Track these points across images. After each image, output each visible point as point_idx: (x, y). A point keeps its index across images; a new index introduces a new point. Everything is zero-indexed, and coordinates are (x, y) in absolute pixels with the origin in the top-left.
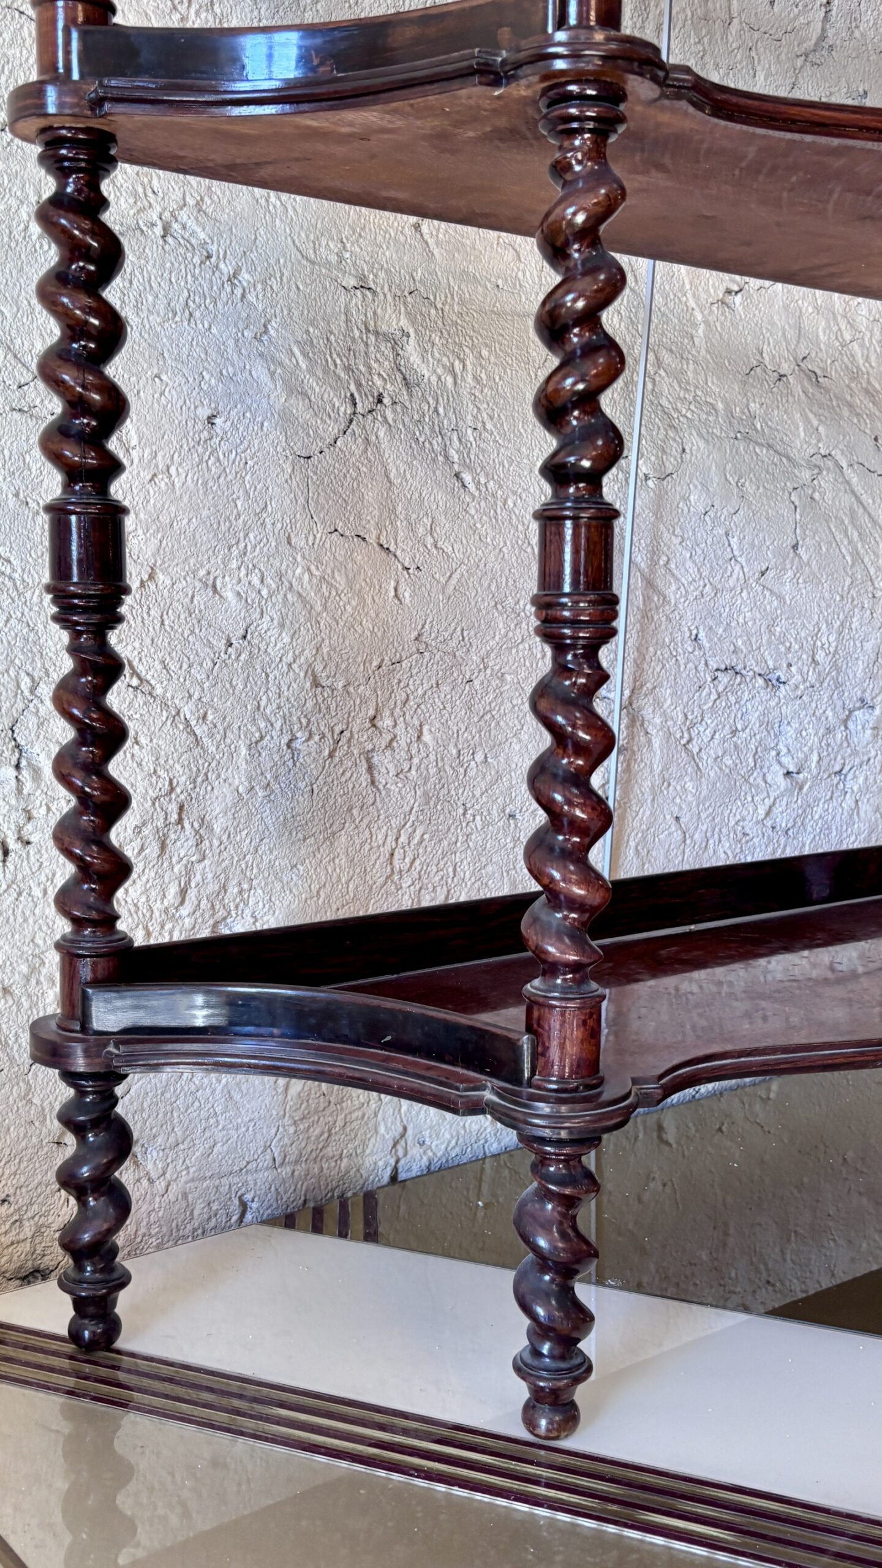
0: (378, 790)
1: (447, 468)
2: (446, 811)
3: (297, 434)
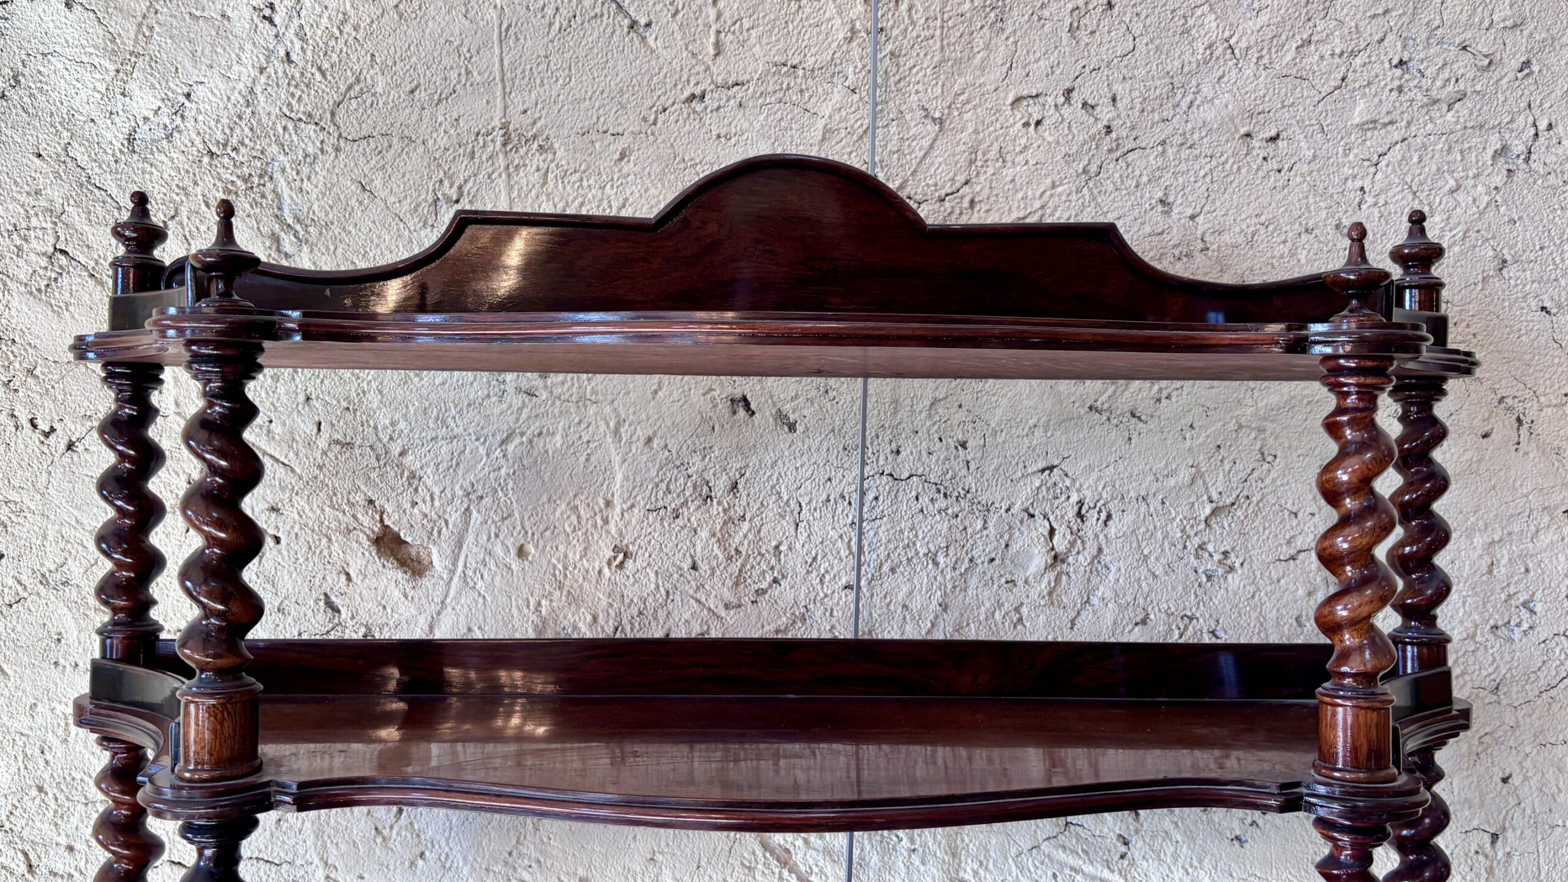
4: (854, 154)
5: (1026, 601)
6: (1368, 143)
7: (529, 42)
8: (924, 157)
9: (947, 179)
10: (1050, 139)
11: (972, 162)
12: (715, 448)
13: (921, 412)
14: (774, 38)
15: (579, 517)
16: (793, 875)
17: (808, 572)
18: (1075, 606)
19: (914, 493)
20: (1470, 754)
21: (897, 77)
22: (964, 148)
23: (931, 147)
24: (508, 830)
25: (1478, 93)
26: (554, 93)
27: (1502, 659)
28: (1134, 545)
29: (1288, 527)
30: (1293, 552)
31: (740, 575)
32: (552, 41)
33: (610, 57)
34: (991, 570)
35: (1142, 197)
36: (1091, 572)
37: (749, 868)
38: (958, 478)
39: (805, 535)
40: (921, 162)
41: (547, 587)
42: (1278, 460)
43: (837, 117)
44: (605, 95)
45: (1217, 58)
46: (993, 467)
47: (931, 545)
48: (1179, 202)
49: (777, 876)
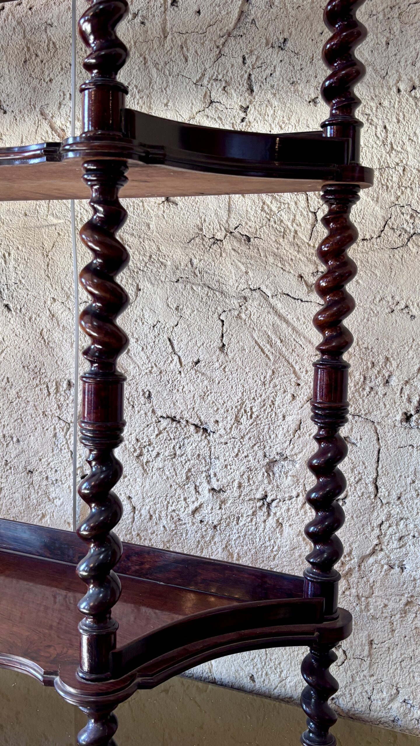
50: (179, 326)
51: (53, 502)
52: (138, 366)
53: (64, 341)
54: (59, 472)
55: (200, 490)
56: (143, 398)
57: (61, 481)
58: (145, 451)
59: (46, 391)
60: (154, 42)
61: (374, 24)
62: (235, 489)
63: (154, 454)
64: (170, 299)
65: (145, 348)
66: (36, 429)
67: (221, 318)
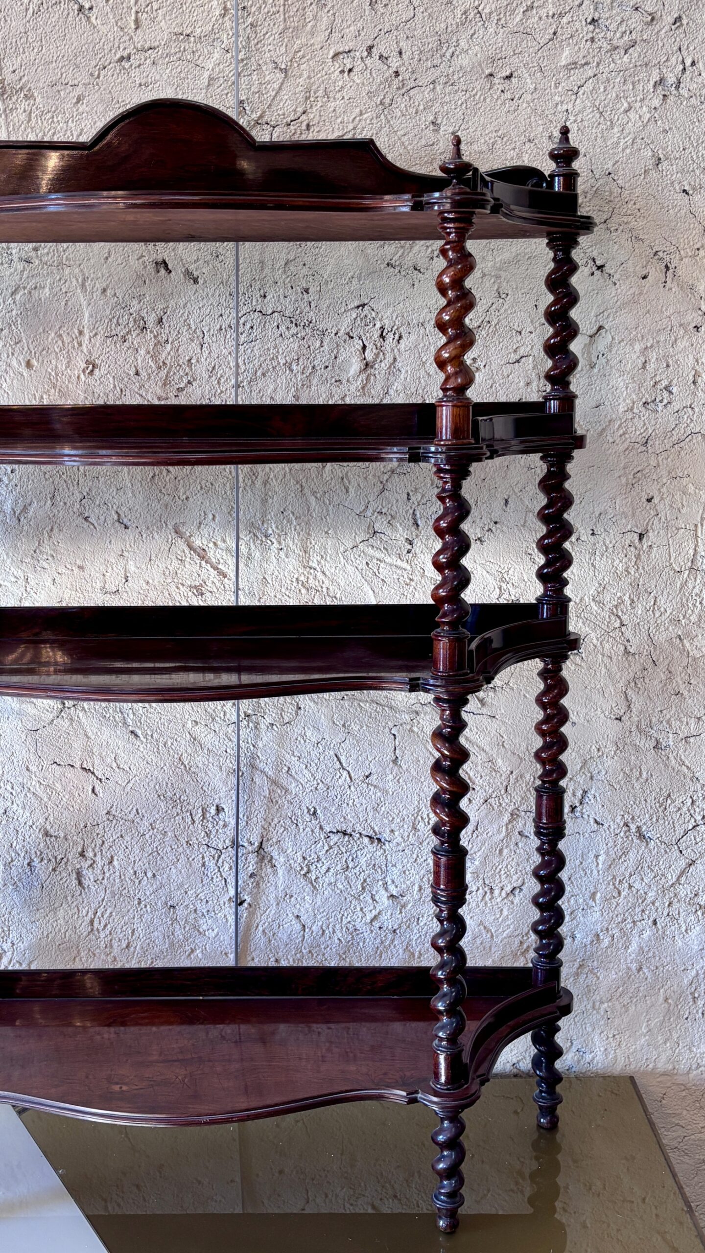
0: (84, 888)
1: (125, 729)
2: (126, 902)
3: (29, 720)
4: (230, 94)
5: (348, 393)
6: (571, 78)
7: (14, 23)
8: (276, 96)
9: (291, 110)
10: (358, 81)
11: (307, 98)
12: (147, 295)
13: (279, 269)
14: (174, 16)
15: (63, 342)
16: (208, 565)
17: (210, 377)
18: (379, 396)
19: (276, 324)
20: (627, 484)
21: (256, 41)
22: (302, 88)
23: (280, 88)
24: (33, 537)
25: (645, 41)
26: (32, 58)
27: (649, 424)
28: (417, 355)
29: (515, 341)
30: (518, 357)
31: (166, 379)
32: (28, 22)
33: (67, 31)
34: (326, 373)
35: (420, 120)
36: (389, 374)
37: (181, 560)
38: (304, 313)
39: (207, 352)
40: (274, 99)
41: (46, 386)
42: (509, 297)
43: (217, 69)
44: (65, 59)
45: (470, 21)
46: (326, 305)
47: (287, 358)
48: (444, 123)
49: (198, 565)
50: (347, 741)
51: (205, 935)
52: (302, 784)
53: (211, 765)
54: (210, 902)
55: (377, 898)
56: (308, 816)
57: (214, 911)
58: (313, 868)
59: (190, 819)
60: (312, 471)
61: (532, 476)
62: (415, 892)
63: (324, 868)
64: (335, 717)
65: (309, 765)
66: (178, 860)
67: (393, 732)
